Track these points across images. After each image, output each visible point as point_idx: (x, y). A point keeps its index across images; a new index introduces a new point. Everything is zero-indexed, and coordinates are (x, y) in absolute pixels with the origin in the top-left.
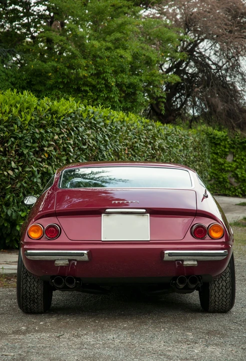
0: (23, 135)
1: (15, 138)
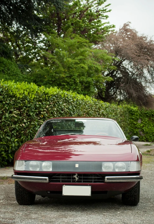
0: (30, 105)
1: (26, 107)
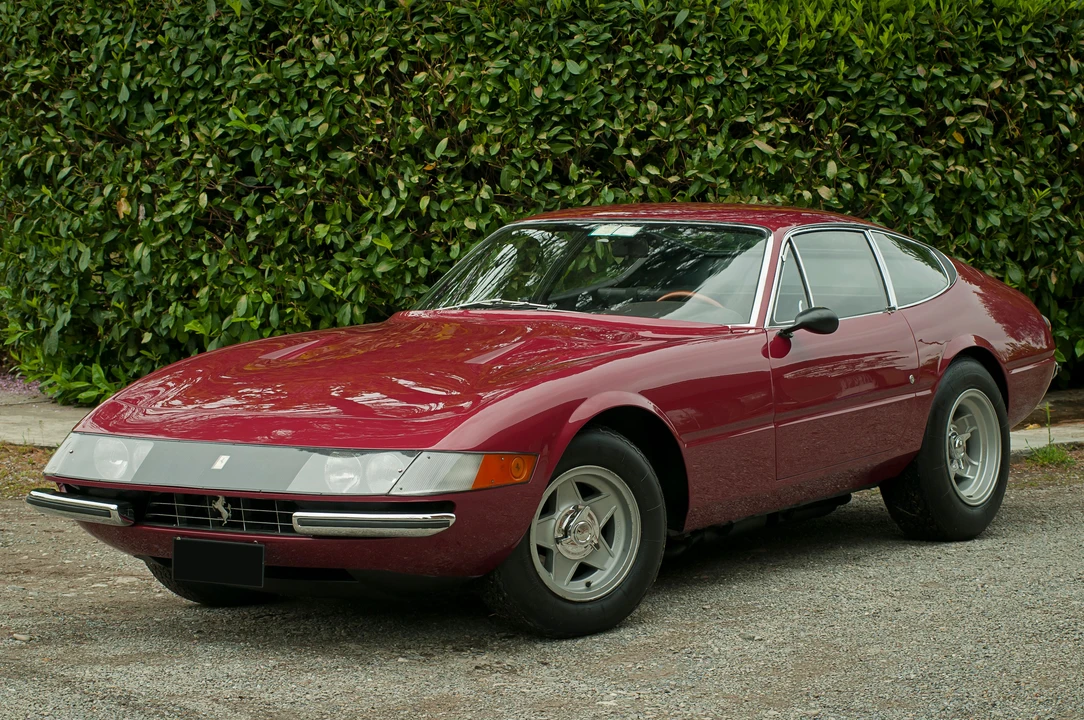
1: (845, 97)
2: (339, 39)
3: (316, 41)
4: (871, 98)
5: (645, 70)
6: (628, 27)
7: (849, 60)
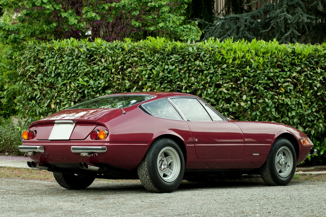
1: (249, 77)
2: (109, 60)
3: (103, 60)
4: (257, 78)
5: (191, 69)
6: (187, 56)
7: (250, 67)
